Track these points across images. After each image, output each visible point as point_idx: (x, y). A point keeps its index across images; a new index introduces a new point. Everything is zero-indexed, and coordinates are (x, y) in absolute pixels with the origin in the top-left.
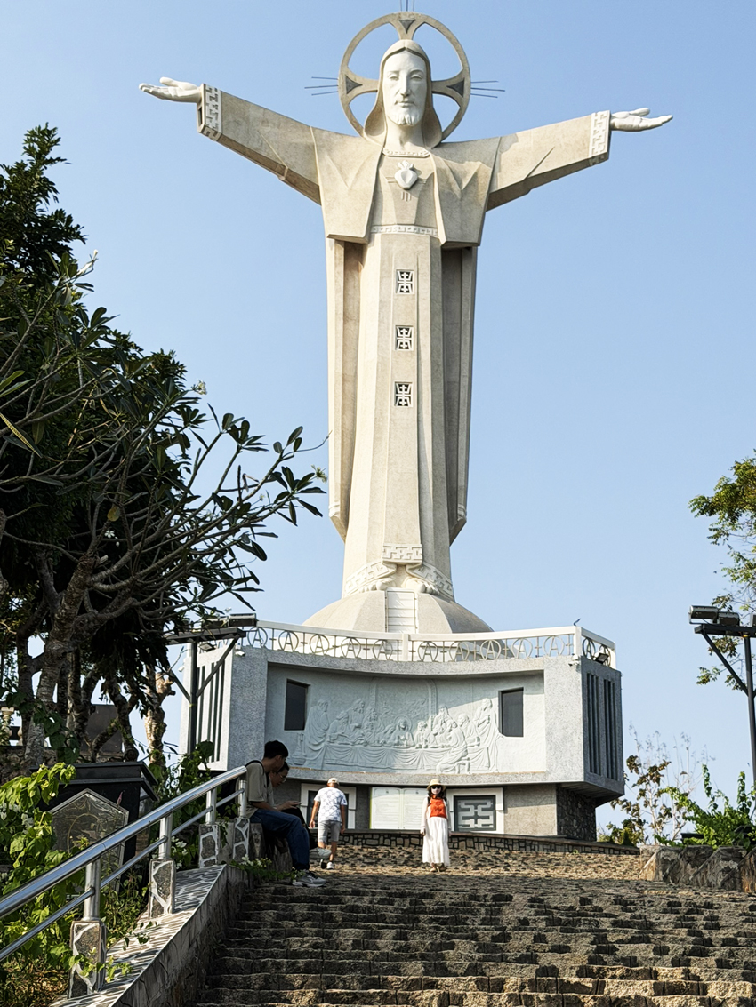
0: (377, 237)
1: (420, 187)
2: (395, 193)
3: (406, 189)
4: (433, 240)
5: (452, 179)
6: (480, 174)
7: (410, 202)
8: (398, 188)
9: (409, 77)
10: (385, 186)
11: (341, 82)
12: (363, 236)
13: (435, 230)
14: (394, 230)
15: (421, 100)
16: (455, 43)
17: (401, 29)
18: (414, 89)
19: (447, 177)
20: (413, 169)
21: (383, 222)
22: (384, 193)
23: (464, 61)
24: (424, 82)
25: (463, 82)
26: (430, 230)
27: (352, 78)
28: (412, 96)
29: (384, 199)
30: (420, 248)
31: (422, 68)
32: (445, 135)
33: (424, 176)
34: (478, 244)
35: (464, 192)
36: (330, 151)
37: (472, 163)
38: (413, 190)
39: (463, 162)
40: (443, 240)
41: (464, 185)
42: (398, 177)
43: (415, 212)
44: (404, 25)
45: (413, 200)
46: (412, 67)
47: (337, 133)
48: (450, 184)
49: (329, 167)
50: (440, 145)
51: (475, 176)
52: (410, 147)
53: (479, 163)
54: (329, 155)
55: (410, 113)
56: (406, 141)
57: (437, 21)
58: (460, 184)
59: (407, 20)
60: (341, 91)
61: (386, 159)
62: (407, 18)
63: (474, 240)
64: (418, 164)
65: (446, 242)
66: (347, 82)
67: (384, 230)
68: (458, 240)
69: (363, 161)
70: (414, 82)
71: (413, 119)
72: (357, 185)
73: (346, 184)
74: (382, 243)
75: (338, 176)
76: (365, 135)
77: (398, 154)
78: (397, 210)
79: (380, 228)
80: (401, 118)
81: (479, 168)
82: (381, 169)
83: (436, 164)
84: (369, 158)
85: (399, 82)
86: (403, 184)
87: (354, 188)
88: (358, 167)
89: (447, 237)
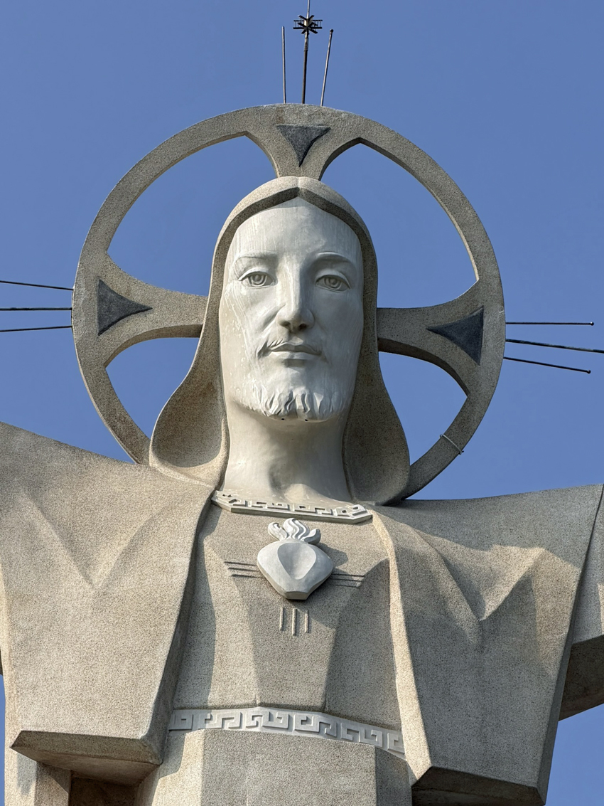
1: (340, 598)
2: (257, 613)
3: (295, 599)
4: (388, 763)
7: (304, 640)
8: (268, 594)
9: (310, 275)
10: (220, 584)
11: (81, 297)
12: (141, 733)
13: (390, 737)
14: (249, 720)
16: (457, 205)
17: (283, 152)
20: (315, 542)
21: (213, 697)
22: (218, 609)
23: (485, 256)
24: (353, 298)
25: (481, 317)
27: (118, 285)
28: (318, 334)
29: (220, 626)
33: (356, 567)
39: (483, 545)
40: (418, 760)
41: (490, 606)
42: (267, 560)
43: (323, 670)
44: (292, 141)
45: (316, 636)
46: (320, 246)
48: (442, 601)
51: (523, 588)
52: (298, 495)
53: (536, 552)
55: (308, 380)
56: (291, 481)
57: (398, 137)
59: (303, 129)
62: (303, 123)
64: (334, 536)
65: (431, 772)
66: (101, 299)
67: (216, 723)
68: (471, 769)
69: (146, 517)
70: (323, 292)
71: (318, 401)
72: (128, 583)
73: (87, 578)
74: (208, 758)
75: (62, 557)
76: (153, 460)
77: (265, 508)
78: (259, 658)
79: (200, 715)
80: (281, 391)
81: (536, 566)
82: (207, 543)
83: (395, 539)
84: (168, 510)
85: (278, 286)
86: (282, 582)
87: (116, 590)
88: (132, 532)
89: (433, 755)
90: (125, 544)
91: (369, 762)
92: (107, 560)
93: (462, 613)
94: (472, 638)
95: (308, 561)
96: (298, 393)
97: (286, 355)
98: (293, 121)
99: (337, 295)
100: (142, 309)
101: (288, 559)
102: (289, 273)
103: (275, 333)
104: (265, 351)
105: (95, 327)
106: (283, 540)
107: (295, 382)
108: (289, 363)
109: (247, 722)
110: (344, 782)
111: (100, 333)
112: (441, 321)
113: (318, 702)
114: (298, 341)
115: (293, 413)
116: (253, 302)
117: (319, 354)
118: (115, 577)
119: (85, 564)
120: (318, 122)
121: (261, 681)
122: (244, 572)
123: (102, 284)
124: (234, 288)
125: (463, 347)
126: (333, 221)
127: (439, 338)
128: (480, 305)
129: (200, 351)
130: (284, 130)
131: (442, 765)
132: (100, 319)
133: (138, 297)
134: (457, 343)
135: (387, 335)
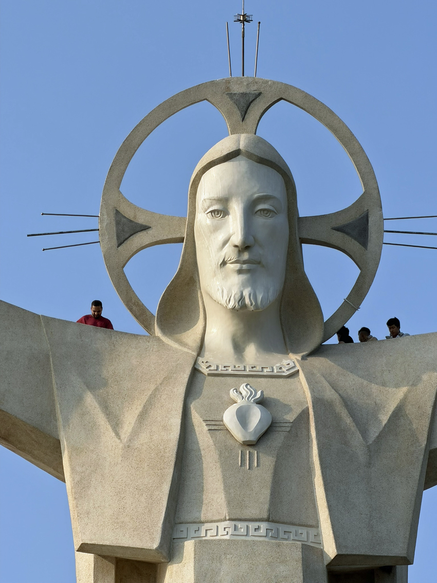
5: (347, 420)
7: (257, 471)
8: (232, 442)
10: (200, 436)
20: (262, 401)
21: (199, 515)
22: (201, 453)
23: (368, 175)
25: (366, 218)
28: (256, 249)
29: (203, 464)
33: (286, 416)
38: (262, 446)
43: (267, 492)
48: (343, 434)
50: (316, 351)
52: (255, 356)
55: (253, 283)
56: (245, 343)
60: (107, 242)
61: (202, 381)
65: (336, 556)
66: (118, 223)
67: (202, 534)
68: (362, 552)
69: (153, 387)
70: (260, 221)
71: (260, 297)
72: (144, 437)
73: (117, 435)
74: (198, 560)
75: (101, 419)
76: (158, 332)
77: (230, 371)
78: (227, 488)
79: (193, 527)
80: (235, 291)
81: (405, 397)
83: (312, 391)
84: (167, 379)
85: (230, 218)
86: (239, 434)
87: (136, 444)
88: (144, 398)
89: (338, 546)
90: (140, 409)
91: (298, 554)
92: (129, 420)
93: (356, 440)
94: (362, 458)
95: (256, 416)
96: (246, 293)
97: (237, 266)
98: (237, 89)
99: (269, 221)
100: (145, 228)
101: (243, 417)
102: (236, 210)
103: (229, 252)
104: (224, 263)
105: (115, 241)
106: (240, 402)
107: (244, 285)
108: (240, 272)
109: (221, 532)
110: (282, 569)
111: (119, 245)
112: (341, 222)
113: (265, 516)
114: (246, 256)
115: (244, 306)
116: (216, 229)
117: (259, 263)
118: (135, 433)
119: (116, 424)
120: (253, 89)
121: (229, 503)
122: (216, 427)
123: (117, 212)
124: (202, 219)
125: (355, 239)
126: (264, 169)
127: (340, 234)
128: (366, 209)
129: (183, 257)
130: (231, 95)
131: (344, 552)
132: (118, 237)
133: (141, 220)
134: (352, 236)
135: (305, 235)
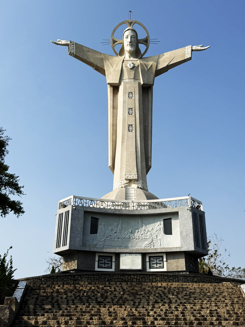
0: (122, 83)
1: (135, 68)
2: (127, 70)
3: (131, 69)
4: (139, 83)
5: (145, 66)
6: (153, 65)
7: (132, 72)
8: (128, 69)
9: (131, 37)
10: (124, 68)
11: (111, 41)
12: (118, 82)
13: (140, 81)
14: (127, 80)
15: (135, 44)
16: (145, 28)
17: (128, 25)
18: (133, 41)
19: (143, 66)
20: (133, 63)
21: (124, 79)
22: (124, 70)
23: (148, 33)
24: (136, 39)
25: (147, 39)
26: (138, 81)
27: (115, 39)
28: (132, 43)
29: (124, 72)
30: (135, 85)
31: (135, 35)
32: (143, 55)
33: (136, 65)
34: (153, 85)
35: (149, 70)
36: (108, 60)
37: (151, 62)
38: (133, 69)
39: (148, 62)
40: (142, 83)
41: (148, 68)
42: (128, 65)
43: (133, 75)
44: (129, 24)
45: (133, 72)
46: (132, 34)
47: (110, 55)
48: (144, 68)
49: (108, 64)
50: (141, 58)
51: (152, 65)
52: (132, 58)
53: (153, 62)
54: (108, 61)
55: (132, 47)
56: (131, 57)
57: (139, 22)
58: (147, 67)
59: (130, 22)
60: (111, 44)
61: (125, 61)
62: (130, 21)
63: (152, 83)
64: (134, 62)
65: (143, 84)
66: (113, 41)
67: (124, 81)
68: (147, 83)
70: (132, 39)
71: (133, 49)
72: (116, 68)
74: (124, 84)
75: (111, 66)
76: (119, 56)
77: (128, 60)
78: (128, 75)
79: (123, 80)
80: (129, 49)
81: (153, 63)
82: (123, 64)
83: (140, 62)
84: (120, 61)
85: (128, 39)
86: (130, 67)
87: (115, 69)
88: (117, 63)
89: (143, 82)
90: (116, 65)
95: (132, 65)
96: (131, 49)
99: (134, 39)
101: (130, 65)
102: (129, 37)
103: (128, 43)
104: (128, 45)
106: (130, 63)
107: (130, 48)
108: (130, 46)
111: (113, 44)
112: (144, 40)
113: (133, 78)
114: (130, 44)
115: (130, 51)
116: (126, 40)
117: (132, 45)
118: (115, 68)
119: (112, 67)
120: (132, 21)
121: (128, 77)
122: (126, 67)
123: (113, 39)
124: (125, 39)
125: (146, 43)
126: (133, 31)
127: (144, 42)
128: (147, 38)
129: (122, 45)
130: (129, 22)
133: (116, 40)
